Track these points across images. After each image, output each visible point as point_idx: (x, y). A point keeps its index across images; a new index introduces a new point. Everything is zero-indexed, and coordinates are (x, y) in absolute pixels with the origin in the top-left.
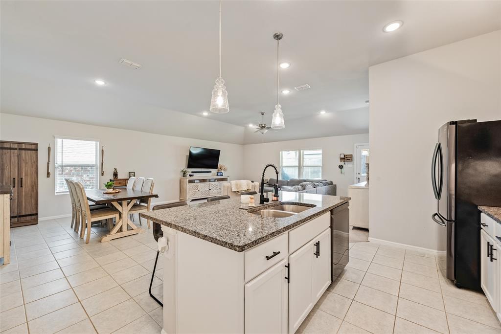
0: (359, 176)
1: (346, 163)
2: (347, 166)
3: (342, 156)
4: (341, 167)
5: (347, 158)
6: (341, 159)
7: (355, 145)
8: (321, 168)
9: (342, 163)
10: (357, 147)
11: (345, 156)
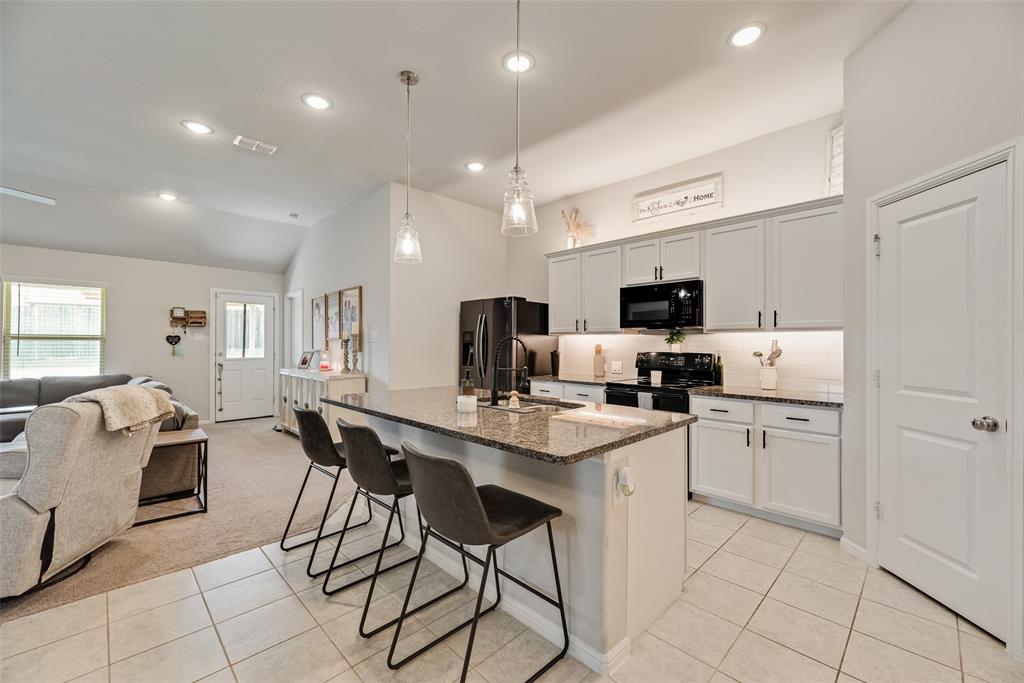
0: (220, 360)
1: (187, 329)
2: (191, 337)
3: (179, 313)
4: (173, 340)
5: (193, 320)
6: (175, 320)
7: (213, 291)
8: (98, 343)
9: (178, 331)
10: (216, 296)
11: (186, 313)
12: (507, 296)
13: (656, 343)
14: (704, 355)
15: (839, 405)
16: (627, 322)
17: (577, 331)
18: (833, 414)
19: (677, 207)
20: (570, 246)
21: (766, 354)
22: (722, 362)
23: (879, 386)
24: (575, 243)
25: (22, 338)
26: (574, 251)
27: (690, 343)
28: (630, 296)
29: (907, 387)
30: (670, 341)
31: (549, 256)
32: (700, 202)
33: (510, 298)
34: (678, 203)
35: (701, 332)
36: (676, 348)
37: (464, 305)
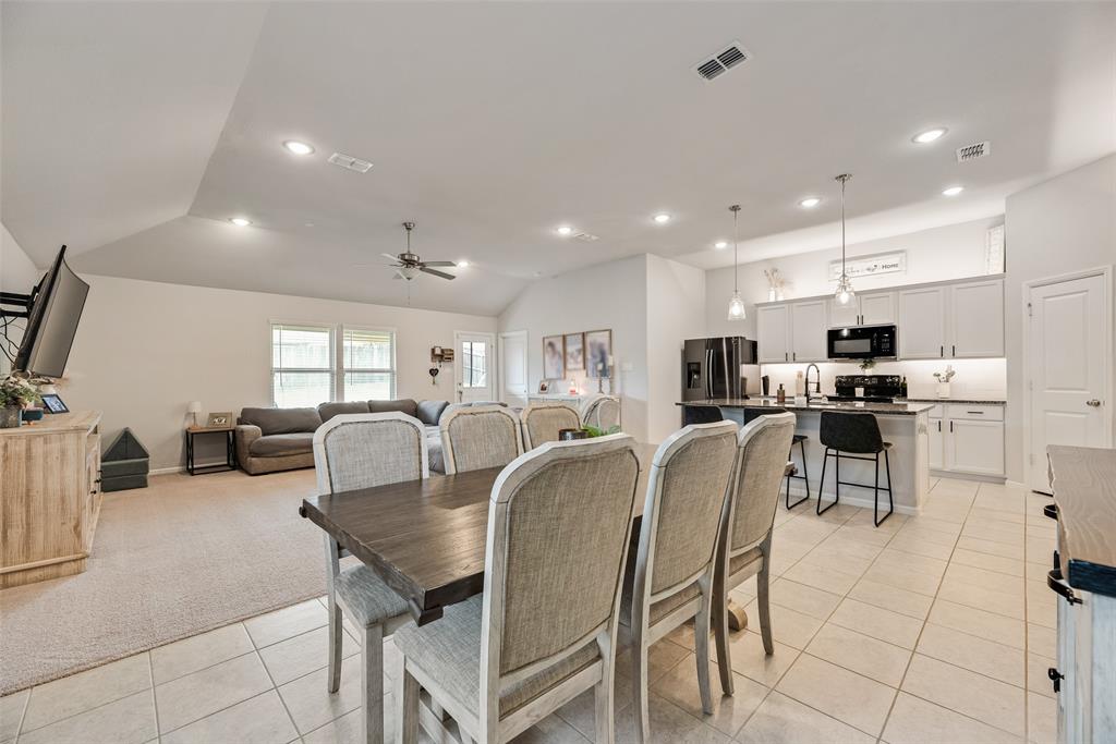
0: (460, 388)
1: (442, 364)
2: (445, 369)
3: (438, 352)
4: (434, 372)
5: (444, 356)
6: (434, 355)
7: (455, 332)
8: (389, 375)
9: (436, 365)
10: (458, 337)
11: (442, 351)
12: (724, 337)
13: (853, 369)
14: (892, 377)
15: (1004, 403)
16: (832, 354)
17: (787, 361)
18: (999, 409)
19: (868, 273)
20: (772, 299)
21: (944, 374)
22: (907, 381)
23: (1031, 389)
24: (776, 297)
25: (355, 371)
26: (776, 303)
27: (882, 368)
28: (834, 335)
29: (1050, 389)
30: (864, 367)
31: (758, 305)
32: (887, 270)
33: (737, 338)
34: (869, 269)
35: (895, 360)
36: (869, 372)
37: (686, 342)
